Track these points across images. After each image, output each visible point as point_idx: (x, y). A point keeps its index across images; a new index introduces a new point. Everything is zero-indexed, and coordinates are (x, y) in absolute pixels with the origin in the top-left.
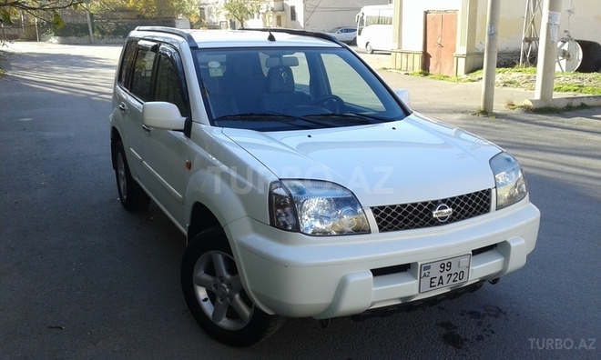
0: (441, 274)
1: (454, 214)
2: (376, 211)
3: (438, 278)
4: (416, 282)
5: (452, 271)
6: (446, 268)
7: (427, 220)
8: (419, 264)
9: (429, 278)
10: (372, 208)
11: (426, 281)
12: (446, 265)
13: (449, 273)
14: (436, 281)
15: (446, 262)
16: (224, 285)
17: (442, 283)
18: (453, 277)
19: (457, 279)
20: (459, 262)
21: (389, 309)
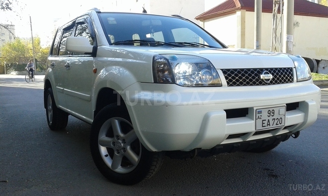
0: (269, 118)
1: (273, 79)
2: (225, 71)
3: (267, 121)
4: (253, 122)
5: (275, 117)
6: (271, 114)
7: (257, 80)
8: (255, 109)
9: (261, 120)
10: (222, 70)
11: (259, 122)
12: (271, 112)
13: (273, 117)
14: (266, 123)
15: (271, 110)
16: (120, 141)
17: (269, 125)
18: (276, 121)
19: (278, 123)
20: (279, 111)
21: (235, 145)
